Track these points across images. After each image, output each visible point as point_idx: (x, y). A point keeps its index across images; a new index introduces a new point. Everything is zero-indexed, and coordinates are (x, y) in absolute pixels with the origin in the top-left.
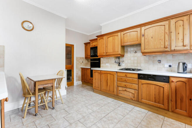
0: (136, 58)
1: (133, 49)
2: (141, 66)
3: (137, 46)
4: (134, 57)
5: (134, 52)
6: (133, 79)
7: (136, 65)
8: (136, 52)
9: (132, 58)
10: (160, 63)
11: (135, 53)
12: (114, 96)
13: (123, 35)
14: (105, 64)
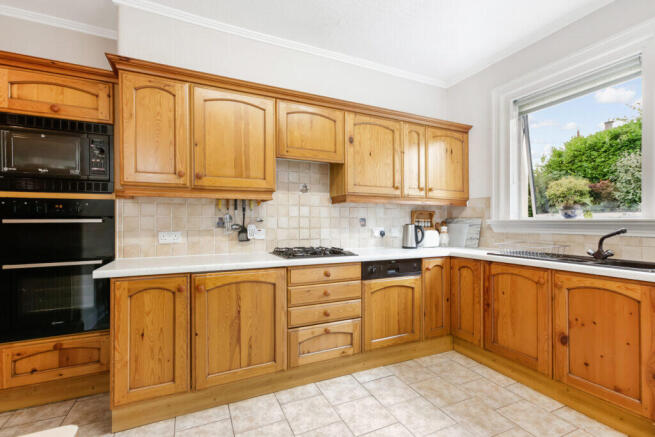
0: (305, 211)
1: (295, 175)
2: (322, 237)
3: (309, 169)
4: (300, 205)
5: (301, 188)
6: (348, 285)
7: (305, 233)
8: (305, 189)
9: (294, 212)
10: (364, 225)
11: (302, 191)
12: (279, 375)
13: (288, 113)
14: (155, 235)
